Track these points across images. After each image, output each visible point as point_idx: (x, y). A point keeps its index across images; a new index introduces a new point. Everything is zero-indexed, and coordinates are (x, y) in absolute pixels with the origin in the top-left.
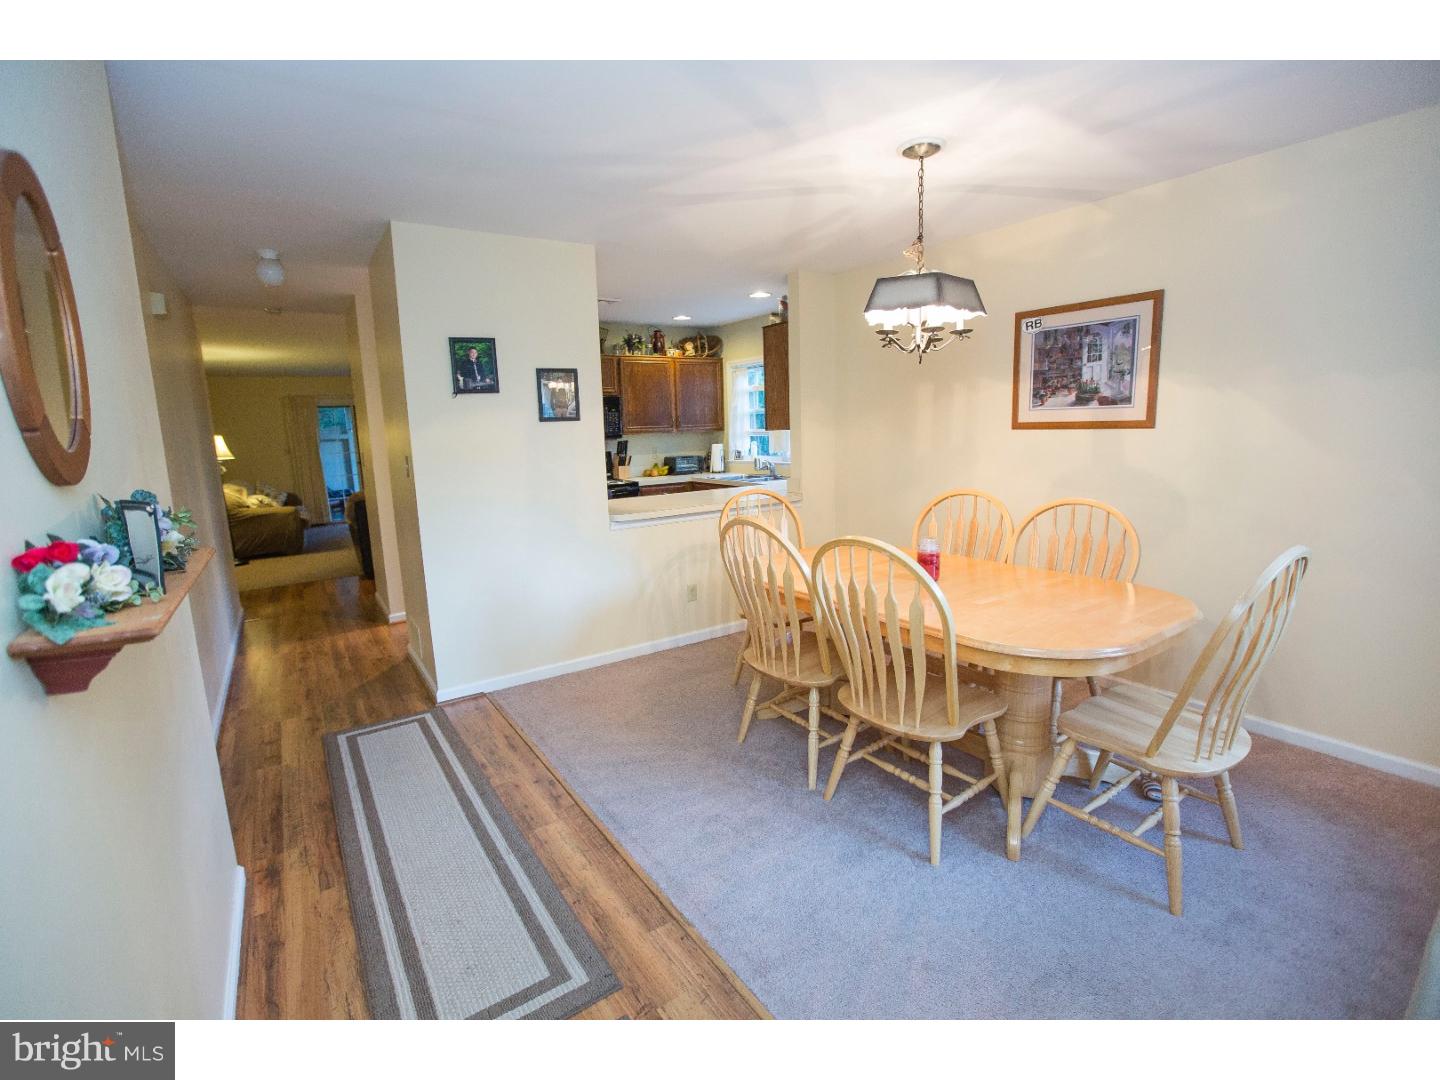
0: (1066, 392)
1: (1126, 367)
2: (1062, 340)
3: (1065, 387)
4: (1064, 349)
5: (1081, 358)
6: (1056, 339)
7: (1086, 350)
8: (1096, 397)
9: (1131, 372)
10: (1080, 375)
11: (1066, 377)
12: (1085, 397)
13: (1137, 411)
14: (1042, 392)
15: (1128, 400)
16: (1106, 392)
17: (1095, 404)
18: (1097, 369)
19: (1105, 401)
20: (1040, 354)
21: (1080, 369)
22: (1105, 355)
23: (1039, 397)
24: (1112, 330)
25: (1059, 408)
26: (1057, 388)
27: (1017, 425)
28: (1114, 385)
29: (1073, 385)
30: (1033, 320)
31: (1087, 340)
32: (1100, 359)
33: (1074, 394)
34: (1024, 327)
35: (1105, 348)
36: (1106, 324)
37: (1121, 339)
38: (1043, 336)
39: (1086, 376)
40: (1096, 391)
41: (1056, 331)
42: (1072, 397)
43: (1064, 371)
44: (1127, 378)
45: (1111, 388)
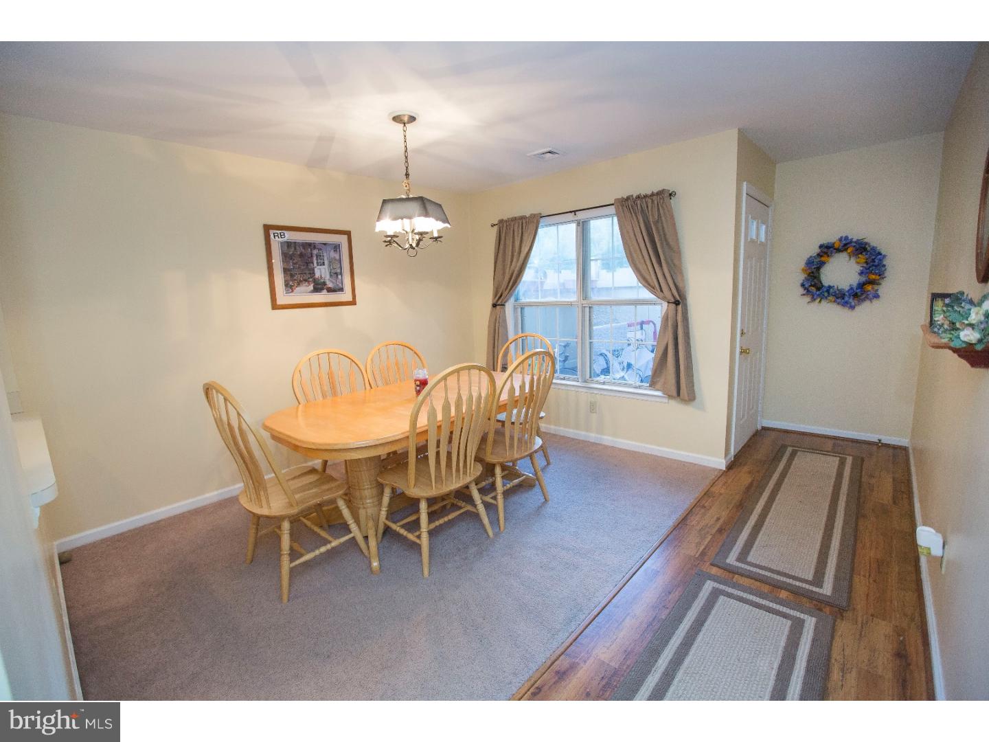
0: (307, 284)
1: (339, 271)
2: (300, 250)
3: (306, 280)
4: (301, 255)
5: (313, 263)
6: (295, 249)
7: (315, 258)
8: (325, 287)
9: (341, 274)
10: (314, 273)
11: (305, 273)
12: (319, 287)
13: (346, 296)
14: (291, 283)
15: (341, 290)
16: (330, 285)
17: (325, 292)
18: (323, 271)
19: (330, 290)
20: (285, 257)
21: (313, 270)
22: (326, 262)
23: (289, 287)
24: (329, 248)
25: (304, 294)
26: (301, 281)
27: (275, 306)
28: (334, 281)
29: (311, 280)
30: (279, 232)
31: (315, 252)
32: (324, 265)
33: (312, 285)
34: (272, 236)
35: (325, 258)
36: (325, 244)
37: (332, 254)
38: (286, 245)
39: (317, 275)
40: (324, 284)
41: (295, 243)
42: (311, 287)
43: (303, 270)
44: (340, 277)
45: (333, 283)
